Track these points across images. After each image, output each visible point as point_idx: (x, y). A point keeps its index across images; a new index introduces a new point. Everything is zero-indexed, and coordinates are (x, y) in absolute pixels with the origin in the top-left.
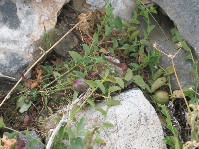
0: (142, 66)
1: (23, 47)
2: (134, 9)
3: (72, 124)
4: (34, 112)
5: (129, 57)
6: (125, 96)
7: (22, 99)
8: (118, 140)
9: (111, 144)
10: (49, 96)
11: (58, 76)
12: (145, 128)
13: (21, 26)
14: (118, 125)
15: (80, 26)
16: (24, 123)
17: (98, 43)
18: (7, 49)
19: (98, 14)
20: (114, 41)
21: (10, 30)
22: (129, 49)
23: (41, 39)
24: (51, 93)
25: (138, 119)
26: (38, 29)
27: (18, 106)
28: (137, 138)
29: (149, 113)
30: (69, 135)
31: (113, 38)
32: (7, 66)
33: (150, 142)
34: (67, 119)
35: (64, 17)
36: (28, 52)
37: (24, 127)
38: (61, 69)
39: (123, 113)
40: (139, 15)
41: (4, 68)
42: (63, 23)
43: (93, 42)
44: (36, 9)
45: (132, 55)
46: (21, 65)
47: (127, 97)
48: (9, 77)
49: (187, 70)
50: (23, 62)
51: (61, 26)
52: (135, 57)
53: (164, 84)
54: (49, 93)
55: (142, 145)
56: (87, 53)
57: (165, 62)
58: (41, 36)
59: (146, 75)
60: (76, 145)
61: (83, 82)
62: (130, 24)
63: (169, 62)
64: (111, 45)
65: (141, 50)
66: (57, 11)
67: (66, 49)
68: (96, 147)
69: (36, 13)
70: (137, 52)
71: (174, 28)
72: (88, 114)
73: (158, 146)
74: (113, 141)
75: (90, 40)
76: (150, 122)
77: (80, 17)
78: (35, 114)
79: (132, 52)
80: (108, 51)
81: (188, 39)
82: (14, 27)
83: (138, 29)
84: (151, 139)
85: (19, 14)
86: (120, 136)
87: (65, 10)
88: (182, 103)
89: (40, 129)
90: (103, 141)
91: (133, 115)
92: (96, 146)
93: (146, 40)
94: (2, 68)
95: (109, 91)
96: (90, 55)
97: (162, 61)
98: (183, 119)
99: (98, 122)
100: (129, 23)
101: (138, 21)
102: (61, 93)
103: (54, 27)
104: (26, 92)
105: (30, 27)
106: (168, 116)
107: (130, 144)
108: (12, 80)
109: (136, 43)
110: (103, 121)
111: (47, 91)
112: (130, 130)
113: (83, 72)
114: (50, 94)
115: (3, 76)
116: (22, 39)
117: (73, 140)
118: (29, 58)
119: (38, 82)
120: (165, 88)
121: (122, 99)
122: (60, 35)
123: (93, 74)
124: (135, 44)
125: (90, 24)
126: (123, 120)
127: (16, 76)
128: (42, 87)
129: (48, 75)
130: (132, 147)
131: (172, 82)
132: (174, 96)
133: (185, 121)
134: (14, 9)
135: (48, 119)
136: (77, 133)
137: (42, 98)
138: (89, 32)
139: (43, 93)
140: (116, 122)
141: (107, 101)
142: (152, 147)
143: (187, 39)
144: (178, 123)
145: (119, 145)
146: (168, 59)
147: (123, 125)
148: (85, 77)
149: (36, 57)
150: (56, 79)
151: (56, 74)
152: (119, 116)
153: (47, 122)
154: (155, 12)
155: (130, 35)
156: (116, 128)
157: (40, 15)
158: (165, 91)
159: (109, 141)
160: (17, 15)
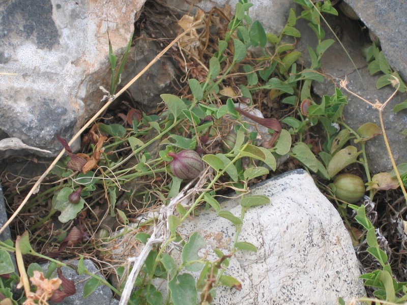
0: (308, 124)
1: (65, 86)
2: (288, 6)
3: (173, 247)
4: (88, 221)
5: (280, 105)
6: (278, 187)
7: (65, 194)
8: (267, 277)
9: (252, 286)
10: (120, 188)
11: (140, 145)
12: (321, 252)
13: (61, 42)
14: (266, 247)
15: (181, 41)
16: (68, 244)
17: (218, 77)
18: (34, 91)
19: (216, 16)
20: (250, 73)
21: (39, 51)
22: (279, 89)
23: (101, 68)
24: (123, 181)
25: (307, 234)
26: (96, 48)
27: (55, 208)
28: (306, 274)
29: (327, 222)
30: (167, 270)
31: (245, 67)
32: (34, 126)
33: (331, 281)
34: (162, 236)
35: (147, 22)
36: (76, 97)
37: (67, 252)
38: (142, 132)
39: (276, 222)
40: (299, 17)
41: (27, 131)
42: (145, 35)
43: (210, 74)
44: (90, 6)
45: (285, 101)
46: (62, 123)
47: (281, 189)
48: (38, 149)
49: (401, 131)
50: (66, 117)
51: (140, 42)
52: (292, 105)
53: (355, 161)
54: (119, 181)
55: (315, 288)
56: (197, 99)
57: (355, 115)
58: (102, 64)
59: (313, 143)
60: (181, 289)
61: (192, 158)
62: (280, 38)
63: (363, 115)
64: (243, 80)
65: (305, 91)
66: (135, 12)
67: (149, 89)
68: (221, 292)
69: (90, 15)
70: (296, 94)
71: (372, 45)
72: (202, 224)
73: (347, 290)
74: (256, 280)
75: (201, 71)
76: (331, 240)
77: (180, 23)
78: (90, 226)
79: (285, 95)
80: (239, 94)
81: (404, 68)
82: (47, 45)
83: (296, 47)
84: (334, 276)
85: (57, 17)
86: (270, 270)
87: (148, 9)
88: (391, 199)
89: (101, 255)
90: (235, 280)
91: (296, 225)
92: (221, 290)
93: (314, 69)
94: (23, 130)
95: (245, 177)
96: (204, 103)
97: (347, 112)
98: (394, 232)
99: (223, 241)
100: (278, 35)
101: (298, 31)
102: (143, 182)
103: (128, 43)
104: (73, 180)
105: (78, 45)
106: (370, 228)
107: (291, 285)
108: (42, 154)
109: (295, 77)
110: (233, 238)
111: (116, 178)
112: (291, 258)
113: (190, 136)
114: (122, 183)
115: (24, 146)
116: (63, 69)
117: (175, 280)
118: (78, 108)
119: (97, 158)
120: (355, 168)
121: (271, 193)
122: (139, 60)
123: (211, 142)
124: (292, 78)
125: (201, 38)
126: (275, 237)
127: (52, 147)
128: (105, 169)
129: (116, 143)
130: (294, 292)
131: (369, 157)
132: (376, 186)
133: (398, 237)
134: (47, 7)
135: (119, 235)
136: (183, 264)
137: (106, 191)
138: (199, 55)
139: (107, 181)
140: (261, 240)
141: (242, 198)
142: (335, 292)
143: (402, 67)
144: (385, 241)
145: (268, 289)
146: (361, 109)
147: (276, 247)
148: (194, 148)
149: (89, 105)
150: (135, 152)
151: (134, 142)
152: (268, 228)
153: (115, 241)
154: (335, 12)
155: (282, 59)
156: (263, 254)
157: (99, 18)
158: (356, 174)
159: (248, 280)
160: (52, 20)
